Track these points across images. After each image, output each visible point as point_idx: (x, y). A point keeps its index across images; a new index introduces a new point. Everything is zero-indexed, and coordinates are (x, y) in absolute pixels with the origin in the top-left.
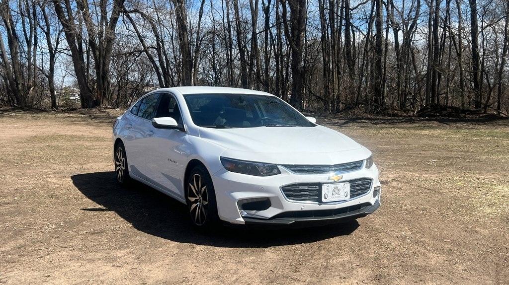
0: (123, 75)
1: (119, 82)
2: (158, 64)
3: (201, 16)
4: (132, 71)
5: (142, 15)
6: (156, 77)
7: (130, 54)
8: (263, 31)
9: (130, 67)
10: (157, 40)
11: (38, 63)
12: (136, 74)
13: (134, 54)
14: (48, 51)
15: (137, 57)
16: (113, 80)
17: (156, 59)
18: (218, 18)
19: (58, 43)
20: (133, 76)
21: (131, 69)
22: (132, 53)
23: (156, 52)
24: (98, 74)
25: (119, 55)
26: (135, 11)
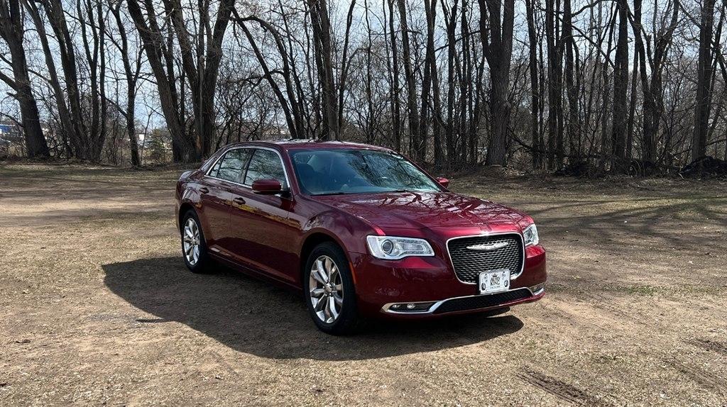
0: (233, 113)
1: (228, 124)
2: (286, 97)
3: (349, 25)
4: (248, 107)
5: (263, 23)
6: (282, 115)
7: (245, 81)
8: (446, 46)
9: (245, 101)
10: (285, 60)
11: (109, 94)
12: (254, 112)
13: (251, 82)
14: (125, 77)
15: (255, 85)
16: (221, 121)
17: (283, 89)
18: (377, 26)
19: (139, 66)
20: (249, 114)
21: (245, 103)
22: (247, 80)
23: (283, 78)
24: (196, 111)
25: (228, 83)
26: (252, 18)
